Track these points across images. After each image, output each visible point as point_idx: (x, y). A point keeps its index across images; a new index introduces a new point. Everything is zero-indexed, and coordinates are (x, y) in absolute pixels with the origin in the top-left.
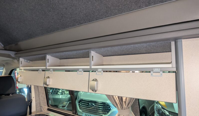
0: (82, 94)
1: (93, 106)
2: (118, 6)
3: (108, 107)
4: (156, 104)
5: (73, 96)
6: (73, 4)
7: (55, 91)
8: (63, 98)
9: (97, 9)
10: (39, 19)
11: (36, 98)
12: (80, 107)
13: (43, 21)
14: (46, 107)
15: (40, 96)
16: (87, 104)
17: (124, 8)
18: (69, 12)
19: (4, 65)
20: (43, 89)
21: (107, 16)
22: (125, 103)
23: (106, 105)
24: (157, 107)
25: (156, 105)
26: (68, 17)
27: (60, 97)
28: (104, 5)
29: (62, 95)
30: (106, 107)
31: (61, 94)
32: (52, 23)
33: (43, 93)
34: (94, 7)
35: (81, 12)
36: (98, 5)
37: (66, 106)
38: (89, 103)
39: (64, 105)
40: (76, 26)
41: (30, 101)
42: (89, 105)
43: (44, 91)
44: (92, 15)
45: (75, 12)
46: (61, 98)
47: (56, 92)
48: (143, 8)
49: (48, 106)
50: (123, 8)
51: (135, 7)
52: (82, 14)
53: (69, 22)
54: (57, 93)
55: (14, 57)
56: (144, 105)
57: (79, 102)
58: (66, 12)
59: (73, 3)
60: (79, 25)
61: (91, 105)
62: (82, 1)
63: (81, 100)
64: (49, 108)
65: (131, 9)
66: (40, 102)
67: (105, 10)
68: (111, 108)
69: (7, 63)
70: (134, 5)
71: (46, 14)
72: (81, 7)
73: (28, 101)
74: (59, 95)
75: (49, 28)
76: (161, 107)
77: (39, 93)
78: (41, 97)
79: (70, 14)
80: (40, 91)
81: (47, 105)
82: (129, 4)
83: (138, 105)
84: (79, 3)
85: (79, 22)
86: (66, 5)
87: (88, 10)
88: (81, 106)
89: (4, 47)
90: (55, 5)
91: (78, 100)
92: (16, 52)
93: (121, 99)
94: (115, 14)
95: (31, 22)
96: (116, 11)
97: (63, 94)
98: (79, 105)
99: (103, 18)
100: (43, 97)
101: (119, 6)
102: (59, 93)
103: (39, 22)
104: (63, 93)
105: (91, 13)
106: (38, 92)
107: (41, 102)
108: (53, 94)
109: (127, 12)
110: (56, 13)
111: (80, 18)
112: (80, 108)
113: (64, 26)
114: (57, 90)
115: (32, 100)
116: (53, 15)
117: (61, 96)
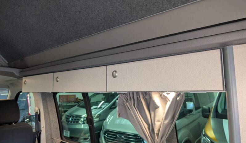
0: (108, 123)
1: (123, 138)
2: (145, 6)
3: (141, 140)
4: (203, 136)
5: (92, 125)
6: (87, 6)
7: (75, 120)
8: (85, 129)
9: (118, 10)
10: (48, 27)
11: (46, 128)
12: (105, 139)
13: (53, 30)
14: (58, 140)
15: (52, 125)
16: (115, 137)
17: (154, 7)
18: (84, 17)
19: (9, 87)
20: (55, 117)
21: (132, 19)
22: (157, 136)
23: (138, 138)
24: (204, 140)
25: (203, 139)
26: (83, 23)
27: (82, 127)
28: (128, 5)
29: (85, 125)
30: (138, 140)
31: (82, 124)
32: (63, 31)
33: (55, 122)
34: (115, 8)
35: (98, 15)
36: (119, 5)
37: (89, 139)
38: (117, 135)
39: (87, 137)
40: (93, 34)
41: (39, 133)
42: (117, 137)
43: (56, 120)
44: (113, 19)
45: (91, 16)
46: (83, 129)
47: (77, 120)
48: (179, 6)
49: (62, 139)
50: (152, 8)
51: (168, 6)
52: (100, 19)
53: (84, 30)
54: (77, 122)
55: (18, 75)
56: (187, 137)
57: (105, 134)
58: (80, 16)
59: (88, 4)
60: (96, 33)
61: (120, 138)
62: (99, 1)
63: (106, 131)
64: (62, 141)
65: (162, 9)
66: (51, 133)
67: (129, 12)
68: (144, 141)
69: (12, 84)
70: (166, 3)
71: (56, 20)
72: (97, 9)
73: (37, 132)
74: (80, 125)
75: (60, 38)
76: (210, 141)
77: (50, 122)
78: (52, 127)
79: (85, 18)
80: (51, 119)
81: (60, 137)
82: (159, 1)
83: (176, 139)
84: (95, 4)
85: (97, 29)
86: (79, 7)
87: (108, 12)
88: (107, 138)
89: (8, 64)
90: (66, 8)
91: (103, 131)
92: (22, 70)
93: (152, 130)
94: (143, 16)
95: (39, 31)
96: (143, 12)
97: (85, 123)
98: (104, 137)
99: (127, 23)
100: (56, 127)
101: (147, 5)
102: (80, 122)
103: (48, 31)
104: (85, 121)
105: (111, 16)
106: (50, 120)
107: (53, 133)
108: (72, 122)
109: (158, 13)
110: (68, 18)
111: (98, 23)
112: (105, 141)
113: (79, 35)
114: (78, 118)
115: (41, 130)
116: (64, 21)
117: (82, 125)
